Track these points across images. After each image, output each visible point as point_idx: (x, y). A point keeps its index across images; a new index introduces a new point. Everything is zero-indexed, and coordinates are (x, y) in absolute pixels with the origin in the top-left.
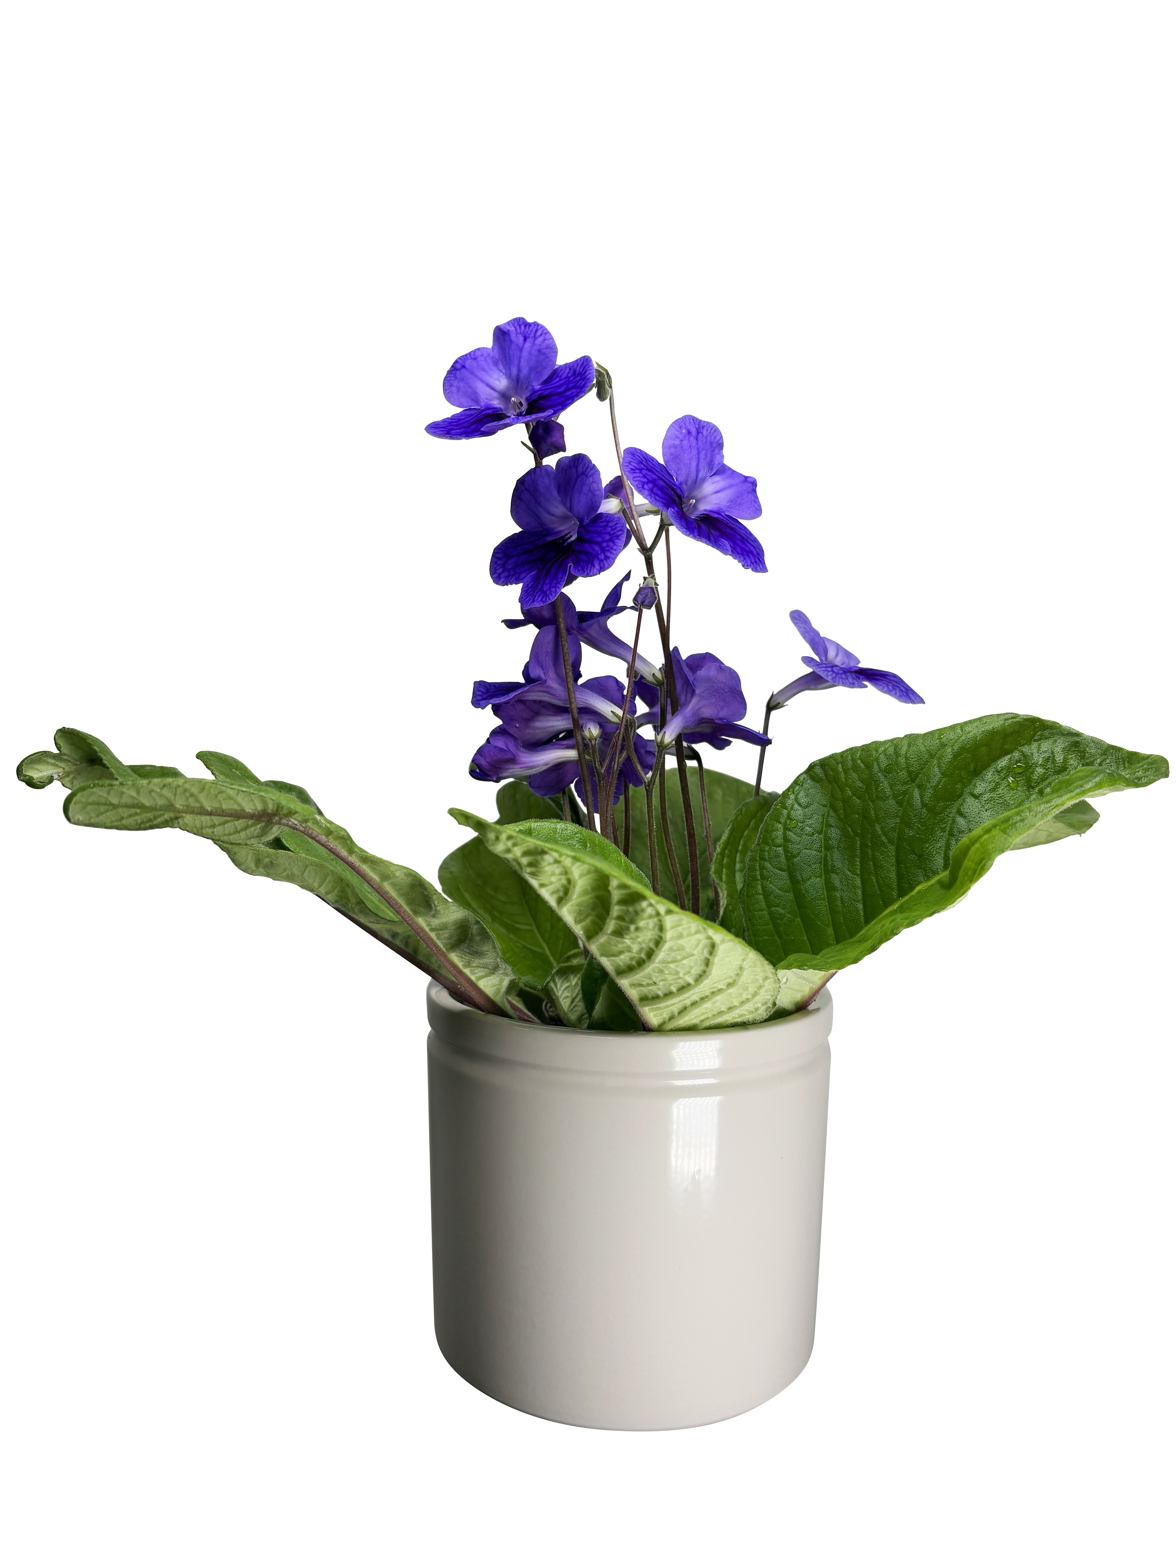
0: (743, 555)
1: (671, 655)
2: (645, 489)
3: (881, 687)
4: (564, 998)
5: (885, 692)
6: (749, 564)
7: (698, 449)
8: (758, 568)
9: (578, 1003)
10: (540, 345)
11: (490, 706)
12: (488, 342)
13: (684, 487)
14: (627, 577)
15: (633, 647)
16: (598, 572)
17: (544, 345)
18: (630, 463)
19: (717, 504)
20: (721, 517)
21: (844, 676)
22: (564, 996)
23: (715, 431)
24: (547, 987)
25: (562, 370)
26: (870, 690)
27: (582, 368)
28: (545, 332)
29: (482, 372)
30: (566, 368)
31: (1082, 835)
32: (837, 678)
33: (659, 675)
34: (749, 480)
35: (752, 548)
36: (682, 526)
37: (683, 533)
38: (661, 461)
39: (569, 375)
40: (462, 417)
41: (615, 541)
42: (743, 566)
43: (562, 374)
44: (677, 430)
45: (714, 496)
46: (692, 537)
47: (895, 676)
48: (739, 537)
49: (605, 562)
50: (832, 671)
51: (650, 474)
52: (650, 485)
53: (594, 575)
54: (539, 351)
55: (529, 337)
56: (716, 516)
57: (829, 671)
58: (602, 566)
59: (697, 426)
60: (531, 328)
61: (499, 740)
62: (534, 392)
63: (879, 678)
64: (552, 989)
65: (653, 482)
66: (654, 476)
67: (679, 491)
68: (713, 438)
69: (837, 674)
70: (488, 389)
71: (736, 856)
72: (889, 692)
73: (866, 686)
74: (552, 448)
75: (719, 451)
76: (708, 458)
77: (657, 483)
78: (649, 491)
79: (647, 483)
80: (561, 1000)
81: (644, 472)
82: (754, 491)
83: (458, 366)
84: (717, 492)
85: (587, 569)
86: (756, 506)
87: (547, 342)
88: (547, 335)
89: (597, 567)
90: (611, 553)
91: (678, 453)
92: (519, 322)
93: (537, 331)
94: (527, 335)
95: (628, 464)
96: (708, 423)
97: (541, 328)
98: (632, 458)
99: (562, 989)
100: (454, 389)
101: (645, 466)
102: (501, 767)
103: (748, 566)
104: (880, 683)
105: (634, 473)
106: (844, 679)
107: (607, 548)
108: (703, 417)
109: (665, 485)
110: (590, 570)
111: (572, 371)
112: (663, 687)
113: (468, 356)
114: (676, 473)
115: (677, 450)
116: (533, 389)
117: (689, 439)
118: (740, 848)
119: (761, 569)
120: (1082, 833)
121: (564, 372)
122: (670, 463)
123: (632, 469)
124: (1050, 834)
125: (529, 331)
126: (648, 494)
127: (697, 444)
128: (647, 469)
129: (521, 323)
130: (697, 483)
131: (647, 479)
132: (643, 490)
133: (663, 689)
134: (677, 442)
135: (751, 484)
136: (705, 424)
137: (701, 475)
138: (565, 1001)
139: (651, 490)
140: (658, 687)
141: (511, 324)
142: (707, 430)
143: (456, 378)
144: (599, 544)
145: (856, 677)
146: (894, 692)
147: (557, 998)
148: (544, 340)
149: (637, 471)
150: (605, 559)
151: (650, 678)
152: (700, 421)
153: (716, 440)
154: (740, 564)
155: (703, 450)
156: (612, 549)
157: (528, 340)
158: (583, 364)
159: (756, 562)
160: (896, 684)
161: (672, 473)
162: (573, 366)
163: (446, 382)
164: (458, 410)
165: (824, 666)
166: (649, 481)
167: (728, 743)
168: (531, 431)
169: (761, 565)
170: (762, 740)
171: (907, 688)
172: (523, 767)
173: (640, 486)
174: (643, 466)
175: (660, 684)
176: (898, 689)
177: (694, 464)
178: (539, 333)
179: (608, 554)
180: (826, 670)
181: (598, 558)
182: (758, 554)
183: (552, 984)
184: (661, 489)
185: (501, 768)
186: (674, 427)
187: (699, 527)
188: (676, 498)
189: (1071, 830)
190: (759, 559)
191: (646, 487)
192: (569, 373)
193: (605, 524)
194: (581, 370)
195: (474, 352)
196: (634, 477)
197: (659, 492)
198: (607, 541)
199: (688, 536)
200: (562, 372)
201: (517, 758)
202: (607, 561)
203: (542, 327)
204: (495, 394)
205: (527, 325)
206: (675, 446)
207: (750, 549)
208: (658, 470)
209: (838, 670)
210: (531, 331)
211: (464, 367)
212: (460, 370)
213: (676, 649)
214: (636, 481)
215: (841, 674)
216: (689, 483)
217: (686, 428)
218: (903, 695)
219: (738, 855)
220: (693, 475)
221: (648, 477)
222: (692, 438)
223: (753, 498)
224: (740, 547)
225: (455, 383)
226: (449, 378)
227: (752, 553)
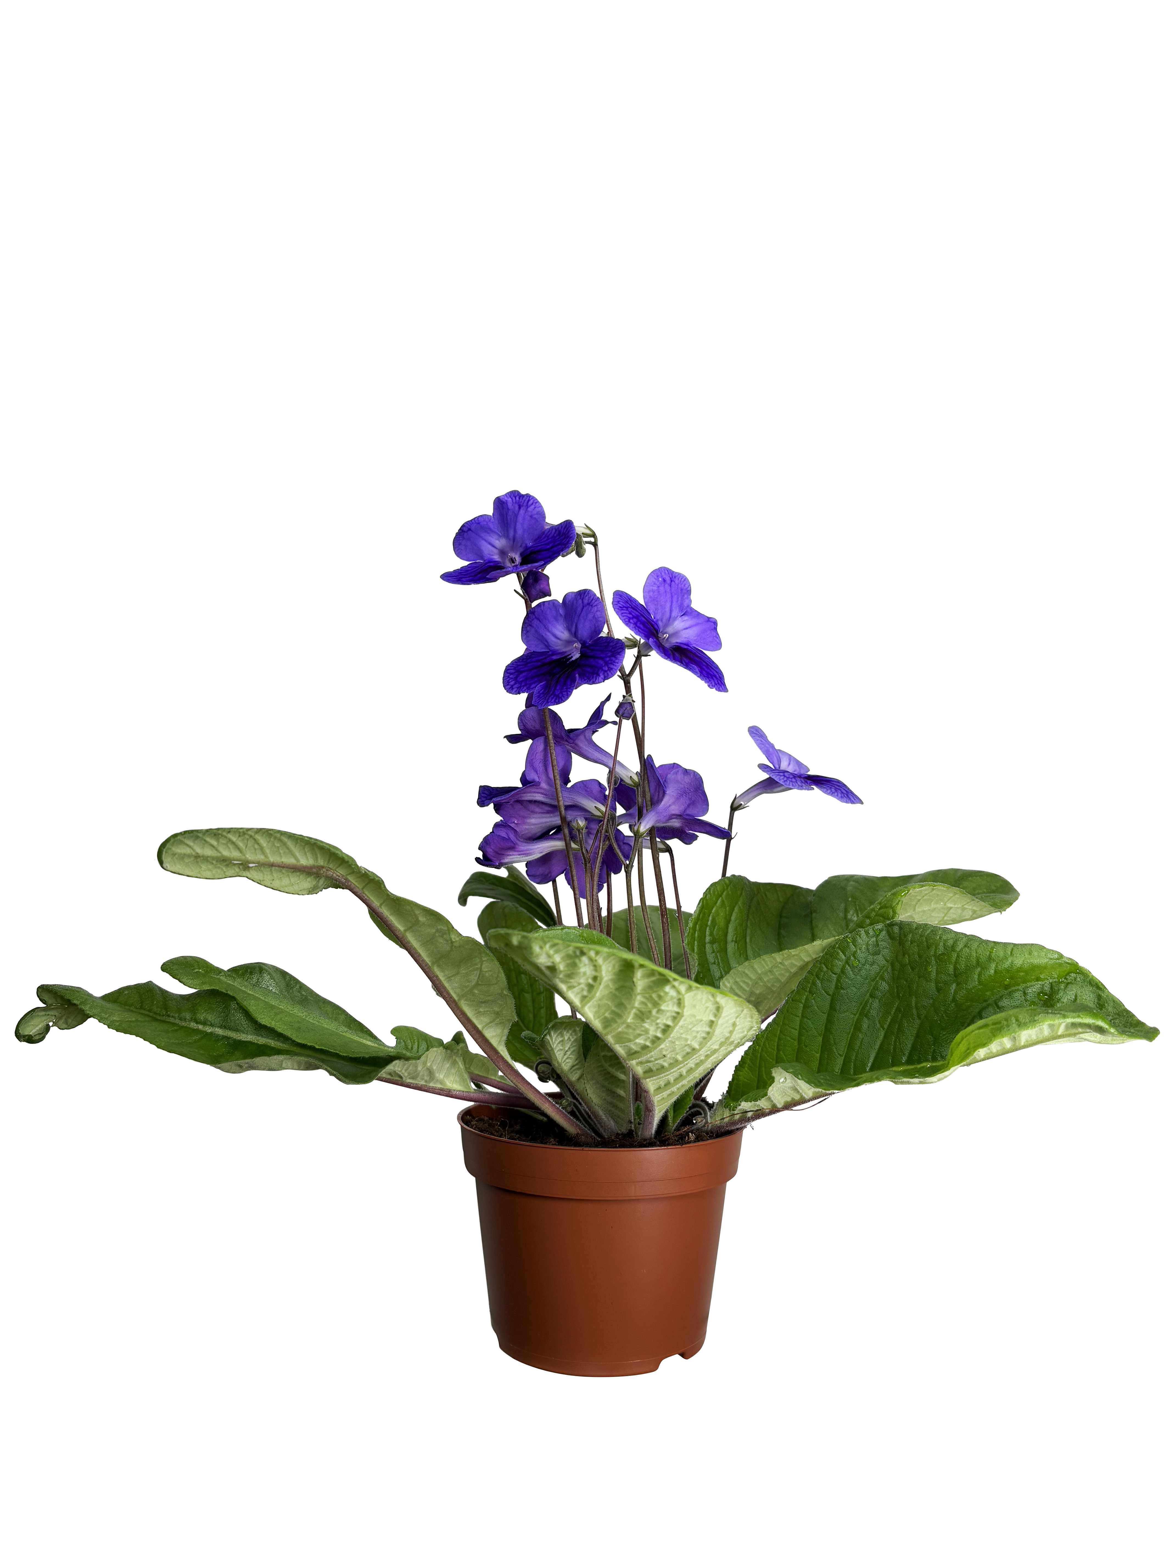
0: (708, 678)
1: (646, 763)
2: (631, 623)
3: (825, 790)
4: (558, 1051)
5: (828, 794)
6: (714, 685)
7: (671, 594)
8: (721, 688)
9: (569, 1055)
10: (532, 512)
11: (492, 805)
12: (489, 511)
13: (660, 623)
14: (608, 698)
15: (613, 755)
16: (602, 681)
17: (535, 512)
18: (618, 602)
19: (686, 638)
20: (690, 648)
21: (794, 780)
22: (558, 1049)
23: (685, 580)
24: (544, 1039)
25: (549, 532)
26: (816, 792)
27: (565, 529)
28: (536, 501)
29: (485, 534)
30: (552, 529)
31: (1003, 912)
32: (788, 781)
33: (636, 778)
34: (711, 620)
35: (715, 673)
36: (661, 652)
37: (662, 657)
38: (642, 602)
39: (555, 535)
40: (470, 569)
41: (617, 656)
42: (709, 686)
43: (550, 534)
44: (655, 579)
45: (684, 631)
46: (670, 661)
47: (838, 782)
48: (704, 664)
49: (608, 672)
50: (784, 776)
51: (635, 611)
52: (635, 620)
53: (599, 683)
54: (531, 516)
55: (522, 506)
56: (686, 647)
57: (781, 776)
58: (606, 675)
59: (671, 576)
60: (524, 499)
61: (501, 830)
62: (527, 548)
63: (823, 782)
64: (549, 1041)
65: (637, 617)
66: (637, 613)
67: (656, 626)
68: (683, 585)
69: (788, 778)
70: (490, 547)
71: (706, 929)
72: (832, 794)
73: (813, 789)
74: (541, 594)
75: (687, 596)
76: (679, 602)
77: (640, 619)
78: (634, 624)
79: (632, 618)
80: (556, 1052)
81: (630, 609)
82: (715, 629)
83: (465, 529)
84: (686, 629)
85: (593, 678)
86: (718, 640)
87: (537, 509)
88: (537, 504)
89: (602, 676)
90: (614, 665)
91: (656, 596)
92: (515, 494)
93: (529, 500)
94: (521, 504)
95: (617, 603)
96: (679, 574)
97: (532, 499)
98: (620, 599)
99: (557, 1042)
100: (462, 547)
101: (630, 605)
102: (503, 853)
103: (712, 686)
104: (825, 787)
105: (622, 610)
106: (794, 782)
107: (610, 662)
108: (675, 568)
109: (646, 621)
110: (596, 679)
111: (557, 532)
112: (639, 788)
113: (473, 521)
114: (654, 612)
115: (655, 594)
116: (526, 546)
117: (664, 585)
118: (709, 923)
119: (723, 689)
120: (1003, 911)
121: (551, 533)
122: (650, 604)
123: (620, 607)
124: (974, 912)
125: (523, 501)
126: (633, 626)
127: (671, 590)
128: (632, 608)
129: (516, 495)
130: (670, 620)
131: (633, 615)
132: (629, 624)
133: (639, 790)
134: (655, 588)
135: (713, 624)
136: (677, 575)
137: (674, 614)
138: (559, 1053)
139: (635, 624)
140: (636, 788)
141: (508, 495)
142: (678, 579)
143: (464, 538)
144: (602, 658)
145: (805, 781)
146: (836, 794)
147: (552, 1049)
148: (535, 508)
149: (624, 609)
150: (608, 670)
151: (628, 781)
152: (673, 572)
153: (685, 588)
154: (706, 685)
155: (675, 594)
156: (614, 662)
157: (522, 508)
158: (566, 526)
159: (719, 683)
160: (838, 788)
161: (651, 612)
162: (558, 528)
163: (455, 541)
164: (466, 563)
165: (778, 771)
166: (634, 617)
167: (695, 838)
168: (522, 581)
169: (722, 686)
170: (725, 834)
171: (848, 790)
172: (522, 854)
173: (627, 620)
174: (629, 605)
175: (637, 785)
176: (840, 791)
177: (668, 605)
178: (530, 502)
179: (612, 666)
180: (779, 775)
181: (602, 670)
182: (720, 677)
183: (548, 1037)
184: (643, 623)
185: (503, 855)
186: (653, 576)
187: (674, 655)
188: (655, 632)
189: (992, 908)
190: (721, 682)
191: (631, 621)
192: (555, 533)
193: (606, 644)
194: (565, 531)
195: (478, 518)
196: (622, 613)
197: (641, 626)
198: (610, 657)
199: (666, 659)
200: (549, 533)
201: (517, 846)
202: (610, 672)
203: (533, 497)
204: (495, 551)
205: (521, 496)
206: (653, 591)
207: (713, 673)
208: (640, 609)
209: (788, 775)
210: (524, 501)
211: (469, 529)
212: (467, 532)
213: (649, 756)
214: (624, 616)
215: (791, 778)
216: (664, 620)
217: (662, 577)
218: (844, 796)
219: (708, 928)
220: (668, 615)
221: (633, 614)
222: (667, 586)
223: (715, 634)
224: (706, 671)
225: (463, 542)
226: (458, 539)
227: (715, 676)
